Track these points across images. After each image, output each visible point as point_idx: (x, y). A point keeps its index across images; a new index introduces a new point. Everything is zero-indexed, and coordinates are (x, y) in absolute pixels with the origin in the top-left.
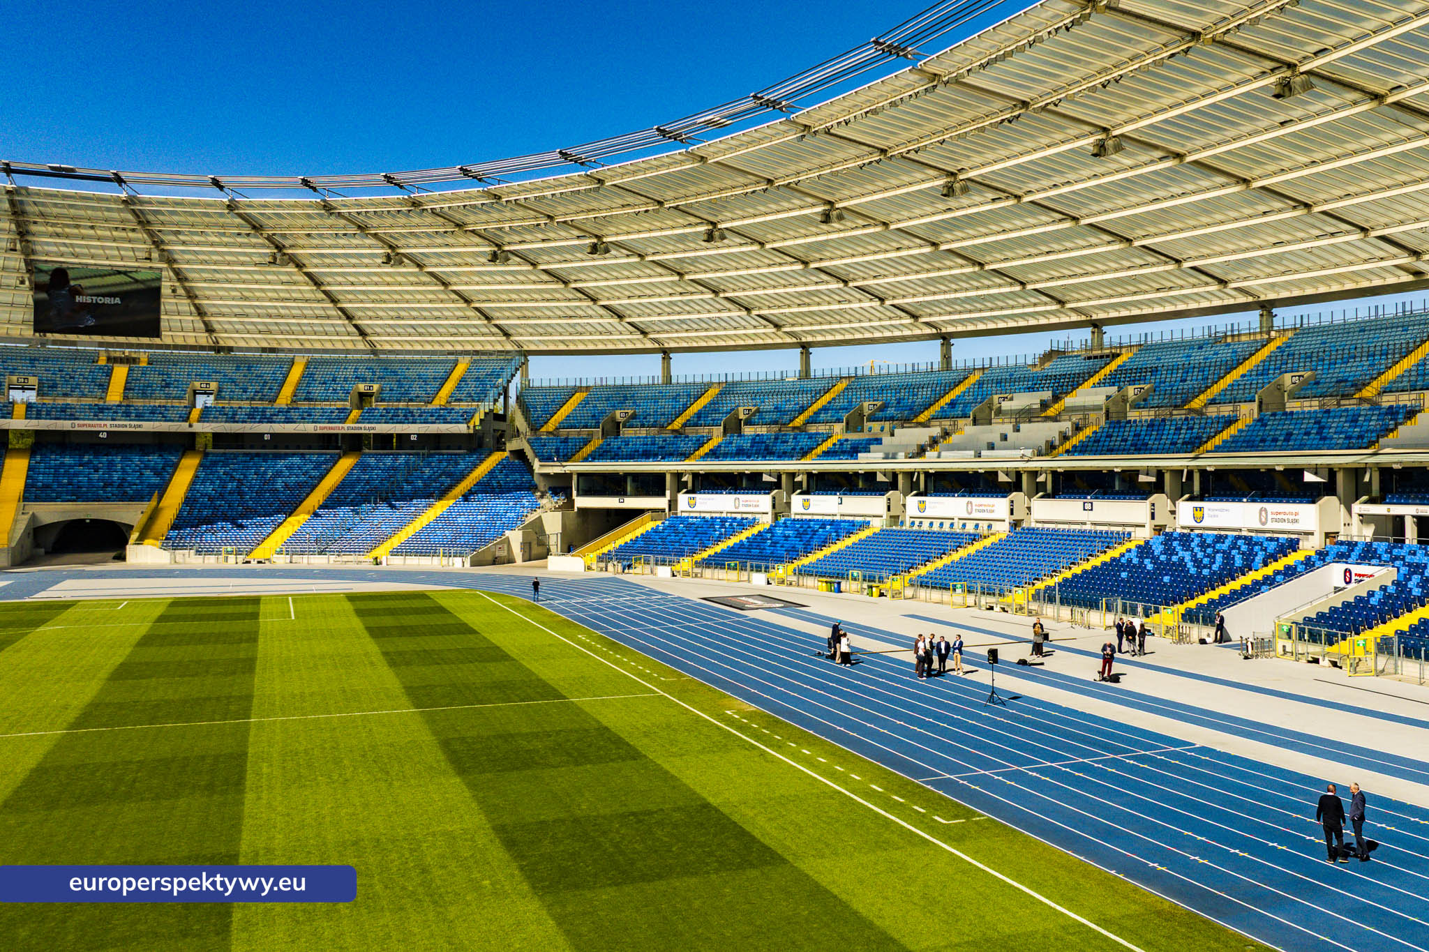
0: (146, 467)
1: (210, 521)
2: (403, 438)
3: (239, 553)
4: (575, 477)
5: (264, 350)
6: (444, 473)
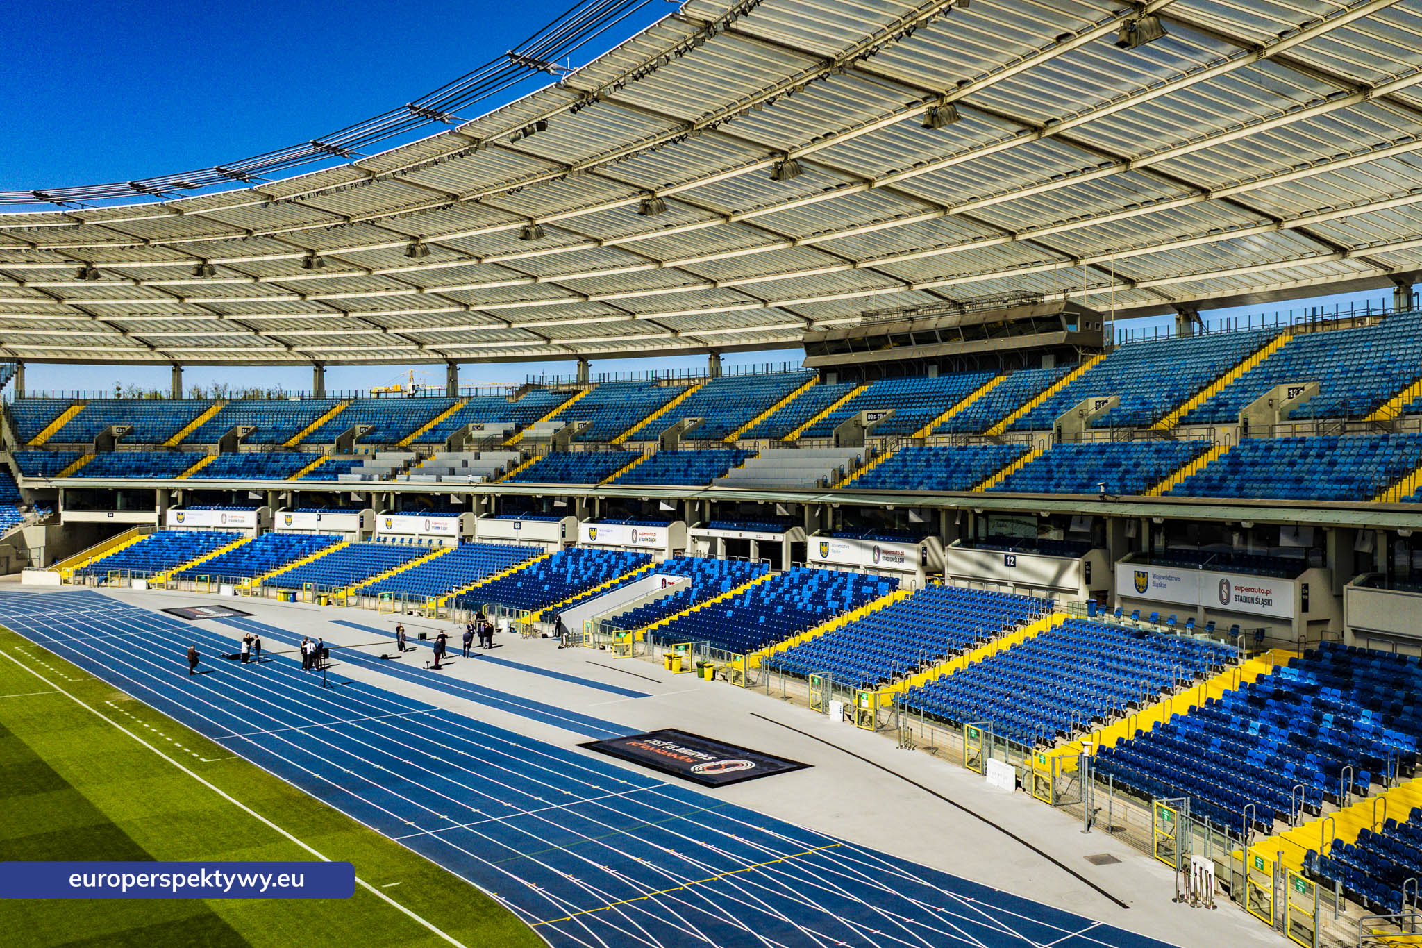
4: (62, 493)
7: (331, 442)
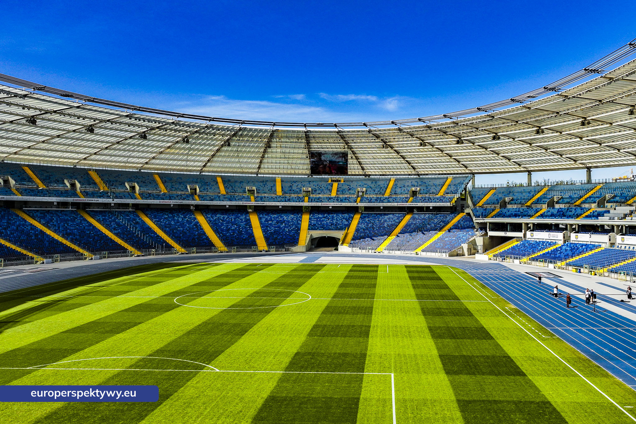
0: (344, 218)
1: (364, 238)
2: (428, 208)
3: (372, 249)
4: (488, 224)
5: (381, 175)
6: (441, 221)
7: (595, 202)
